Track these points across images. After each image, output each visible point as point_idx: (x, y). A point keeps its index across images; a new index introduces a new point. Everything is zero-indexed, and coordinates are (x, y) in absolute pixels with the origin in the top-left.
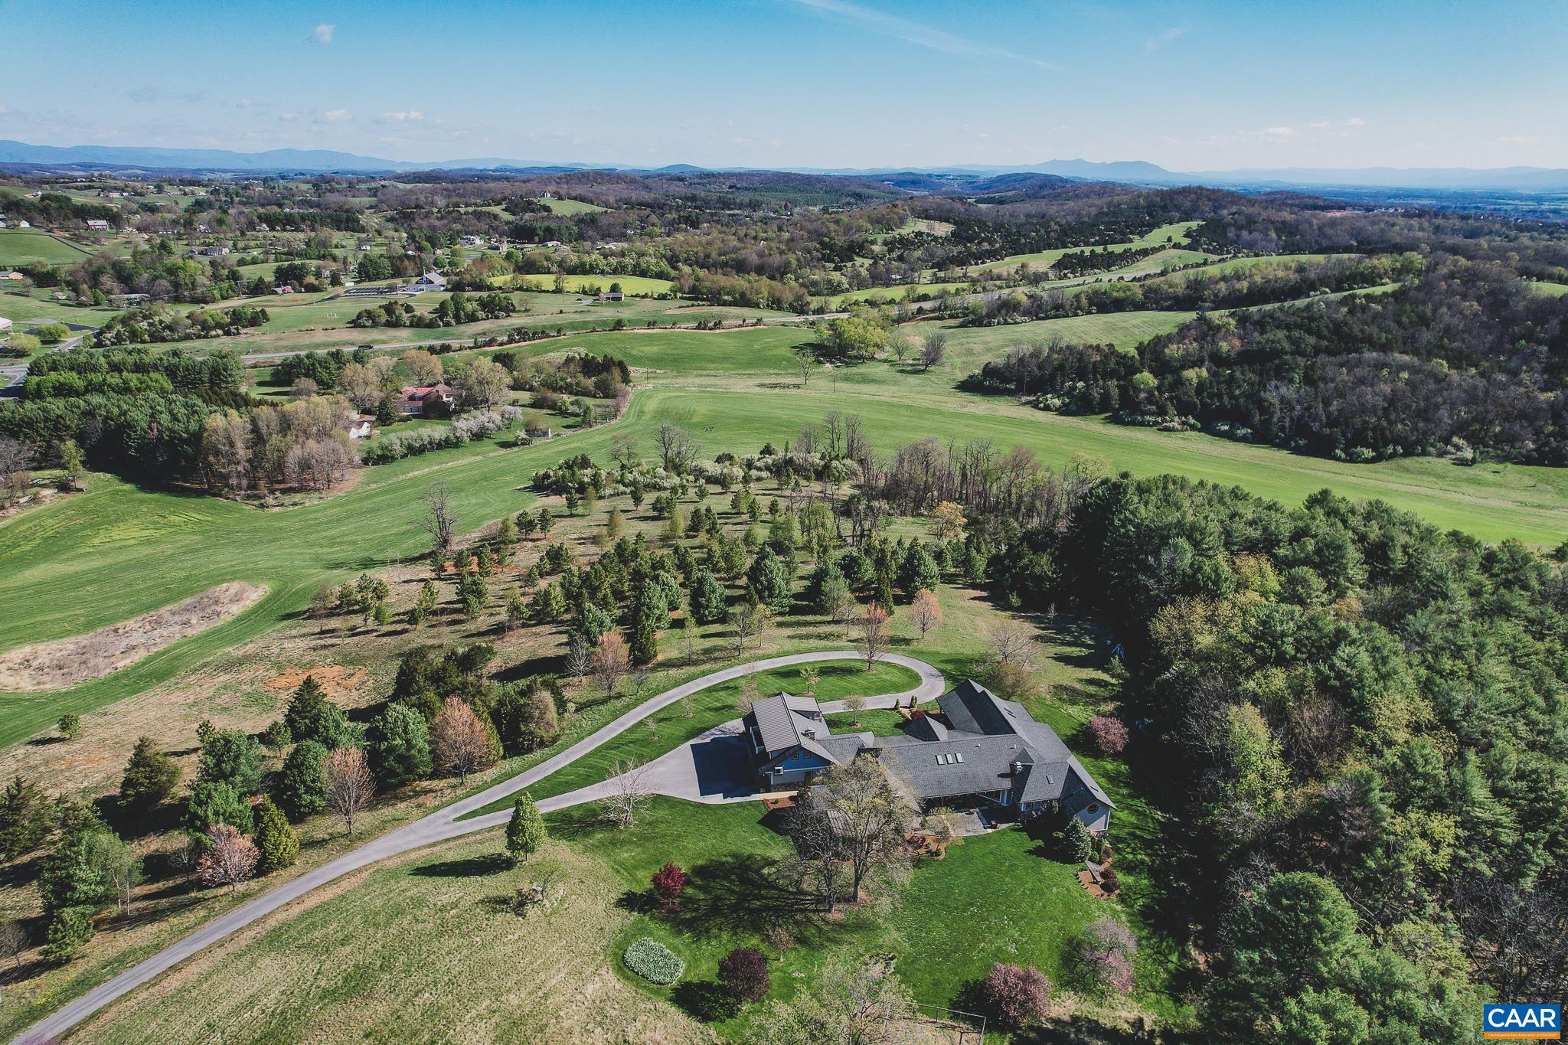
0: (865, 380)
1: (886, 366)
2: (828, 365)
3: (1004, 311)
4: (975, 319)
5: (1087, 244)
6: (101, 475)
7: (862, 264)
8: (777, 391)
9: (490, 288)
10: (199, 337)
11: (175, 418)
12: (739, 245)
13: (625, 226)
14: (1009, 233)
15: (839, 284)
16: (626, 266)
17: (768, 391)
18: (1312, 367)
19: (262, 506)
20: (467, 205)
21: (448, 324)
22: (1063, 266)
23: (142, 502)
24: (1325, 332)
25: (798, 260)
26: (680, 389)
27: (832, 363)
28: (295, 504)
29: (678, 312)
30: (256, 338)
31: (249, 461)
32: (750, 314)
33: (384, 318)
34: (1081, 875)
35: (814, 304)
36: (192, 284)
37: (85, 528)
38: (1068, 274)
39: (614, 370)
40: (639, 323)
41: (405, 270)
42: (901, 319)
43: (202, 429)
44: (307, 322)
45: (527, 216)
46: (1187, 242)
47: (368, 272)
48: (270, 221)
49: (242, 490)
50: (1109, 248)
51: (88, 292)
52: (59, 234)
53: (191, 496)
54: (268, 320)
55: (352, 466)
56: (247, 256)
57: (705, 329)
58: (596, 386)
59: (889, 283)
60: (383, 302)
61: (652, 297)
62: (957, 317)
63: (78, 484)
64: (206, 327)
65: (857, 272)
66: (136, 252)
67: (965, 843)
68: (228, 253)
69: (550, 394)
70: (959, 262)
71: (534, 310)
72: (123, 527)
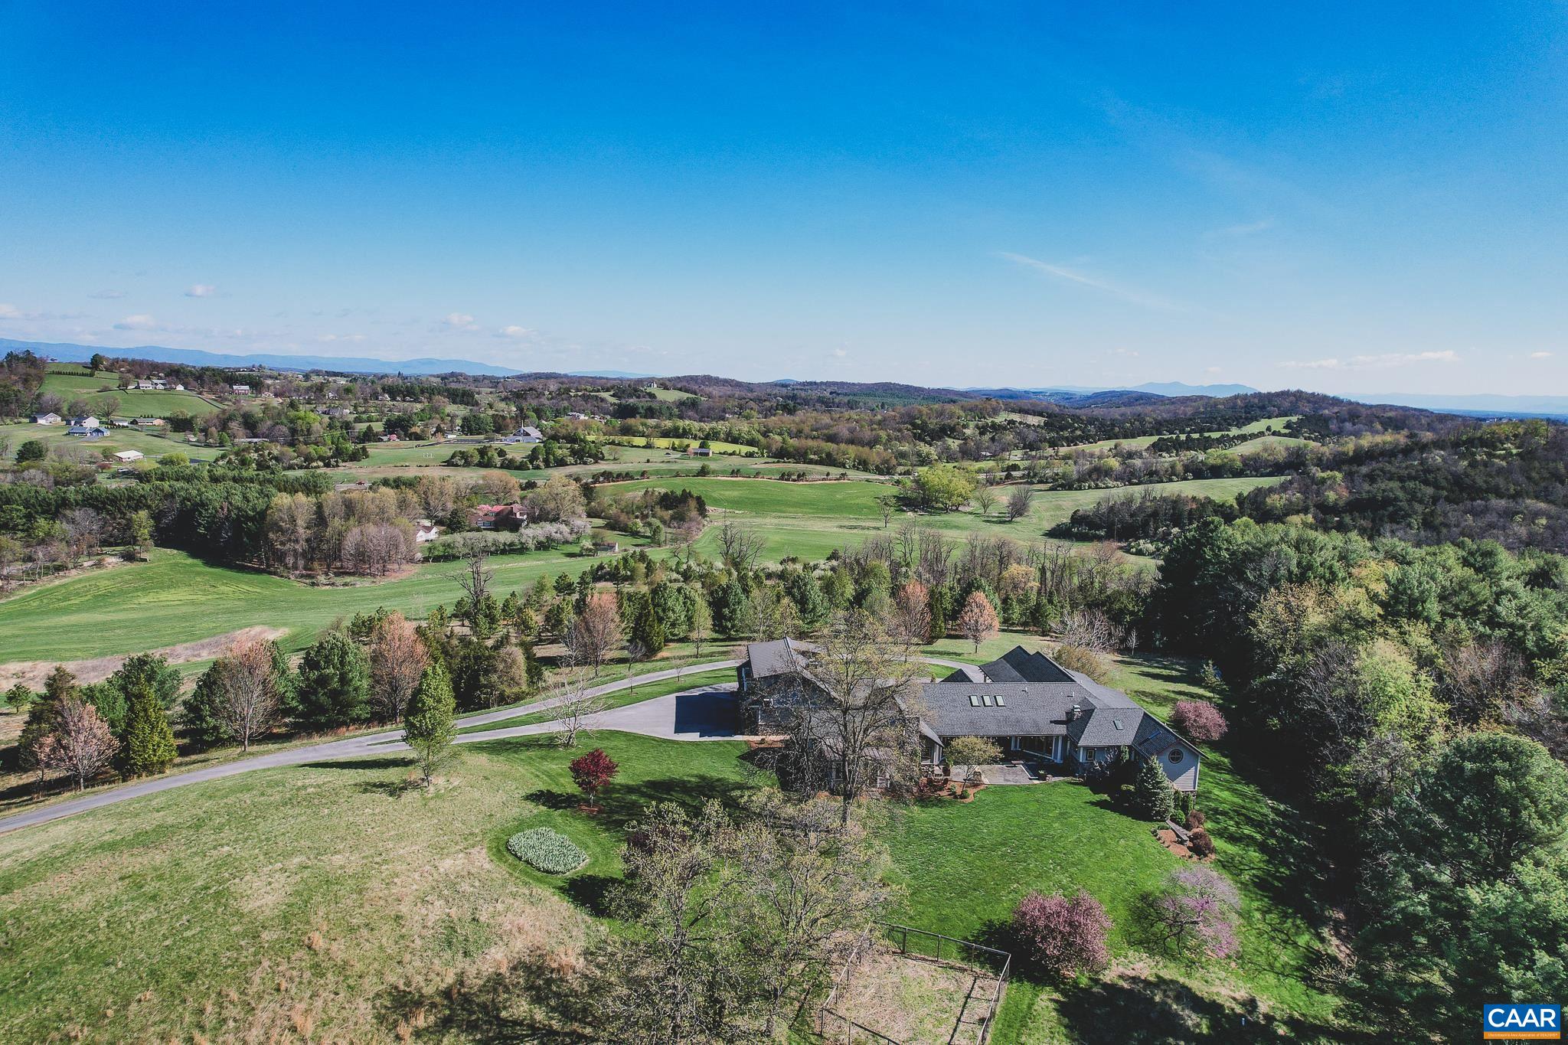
0: (945, 526)
1: (971, 517)
2: (910, 514)
3: (1097, 475)
4: (1066, 484)
5: (1182, 432)
6: (168, 551)
7: (954, 444)
8: (855, 531)
9: (584, 441)
10: (301, 467)
11: (246, 499)
12: (832, 423)
13: (724, 411)
14: (1102, 425)
15: (928, 455)
16: (718, 433)
17: (846, 531)
18: (1432, 513)
19: (313, 584)
20: (578, 390)
21: (538, 468)
22: (1157, 448)
23: (199, 574)
24: (1444, 483)
25: (888, 435)
26: (757, 526)
27: (914, 511)
28: (345, 584)
29: (763, 466)
30: (353, 471)
31: (308, 540)
32: (835, 471)
33: (477, 459)
34: (1160, 833)
35: (900, 469)
36: (308, 430)
37: (137, 590)
38: (1164, 454)
39: (693, 504)
40: (723, 473)
41: (506, 427)
42: (991, 482)
43: (268, 507)
44: (404, 460)
45: (632, 401)
46: (1287, 431)
47: (470, 427)
48: (393, 392)
49: (297, 569)
50: (1206, 434)
51: (216, 435)
52: (206, 395)
53: (249, 573)
54: (367, 457)
55: (411, 561)
56: (364, 416)
57: (788, 480)
58: (673, 518)
59: (977, 458)
60: (478, 446)
61: (739, 454)
62: (1047, 482)
63: (143, 556)
64: (309, 459)
65: (948, 448)
66: (266, 408)
67: (1001, 790)
68: (348, 413)
69: (623, 517)
70: (1053, 444)
71: (622, 459)
72: (173, 591)
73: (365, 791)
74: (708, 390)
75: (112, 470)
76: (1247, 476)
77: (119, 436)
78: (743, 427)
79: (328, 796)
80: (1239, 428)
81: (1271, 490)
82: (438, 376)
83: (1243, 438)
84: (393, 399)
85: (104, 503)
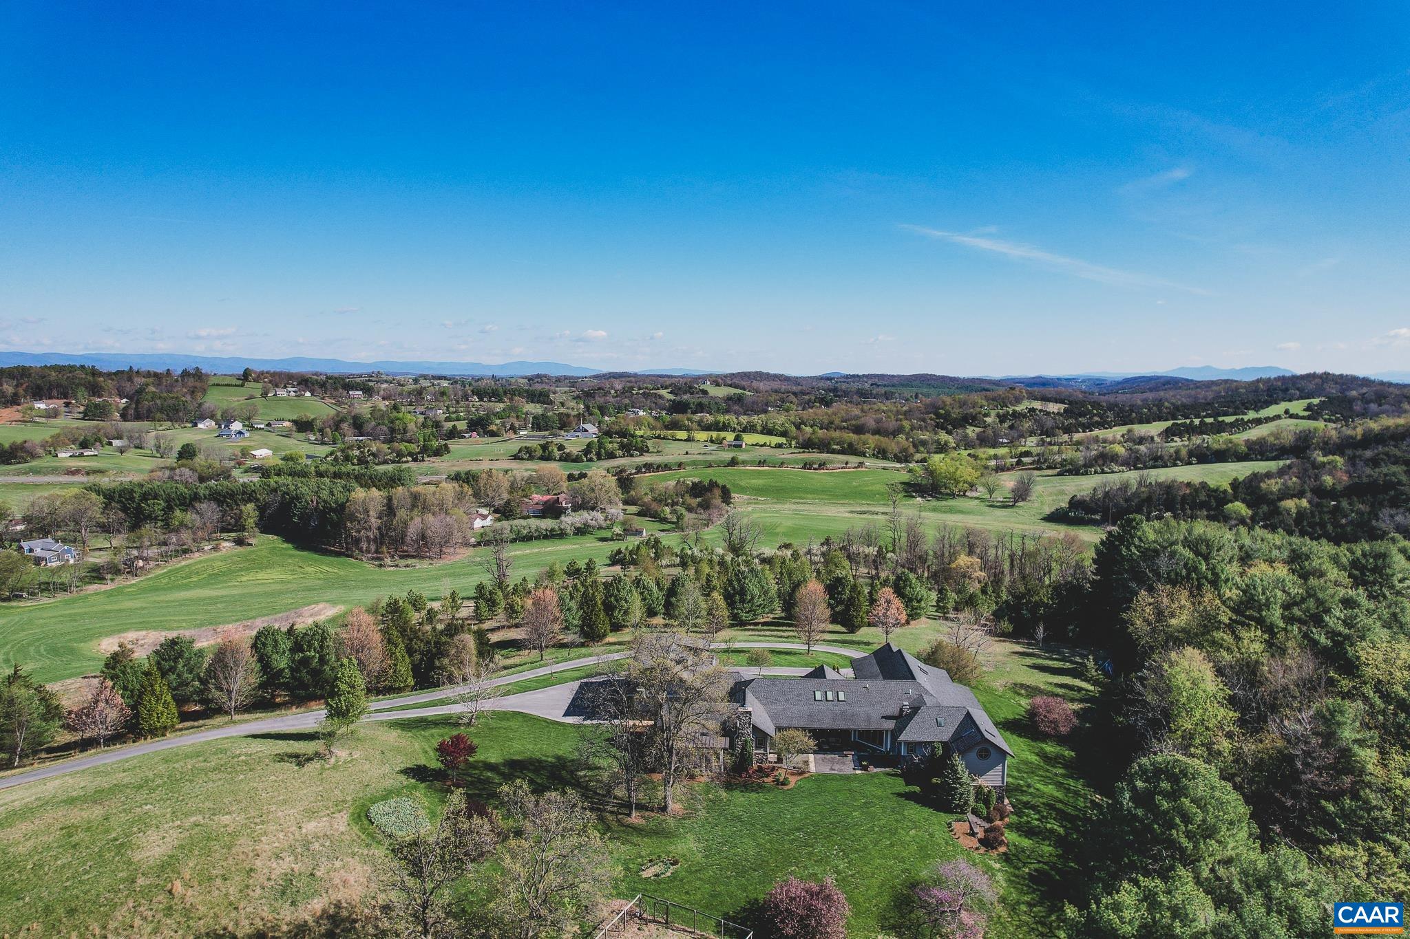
0: (951, 510)
1: (976, 502)
2: (919, 499)
3: (1104, 460)
4: (1073, 470)
5: (1198, 416)
6: (270, 537)
7: (972, 431)
8: (865, 516)
9: (633, 436)
10: (393, 462)
11: (332, 493)
12: (862, 414)
13: (767, 405)
14: (1122, 410)
15: (946, 443)
16: (755, 426)
17: (856, 516)
19: (381, 566)
20: (640, 388)
21: (591, 460)
22: (1168, 434)
23: (291, 556)
25: (912, 425)
26: (776, 512)
27: (923, 497)
28: (407, 566)
29: (789, 456)
30: (436, 464)
31: (379, 528)
32: (854, 460)
33: (539, 453)
34: (955, 825)
35: (918, 456)
36: (404, 429)
37: (241, 570)
38: (1175, 439)
39: (717, 492)
40: (752, 463)
41: (570, 424)
42: (1000, 469)
43: (348, 500)
44: (479, 455)
45: (686, 397)
46: (1306, 414)
47: (539, 424)
48: (481, 394)
49: (369, 552)
50: (1220, 419)
51: (330, 434)
52: (327, 400)
53: (330, 555)
54: (449, 452)
55: (466, 544)
56: (454, 416)
57: (810, 469)
58: (700, 505)
59: (995, 445)
60: (543, 442)
61: (770, 446)
62: (1055, 468)
63: (250, 541)
64: (400, 455)
65: (966, 436)
66: (374, 410)
67: (821, 779)
68: (440, 413)
69: (654, 505)
70: (1068, 430)
71: (666, 451)
72: (269, 571)
73: (282, 760)
74: (755, 384)
75: (246, 466)
76: (1252, 460)
77: (257, 436)
78: (778, 419)
79: (250, 764)
80: (1257, 411)
81: (1269, 475)
82: (526, 378)
83: (1258, 422)
84: (481, 400)
85: (225, 497)
